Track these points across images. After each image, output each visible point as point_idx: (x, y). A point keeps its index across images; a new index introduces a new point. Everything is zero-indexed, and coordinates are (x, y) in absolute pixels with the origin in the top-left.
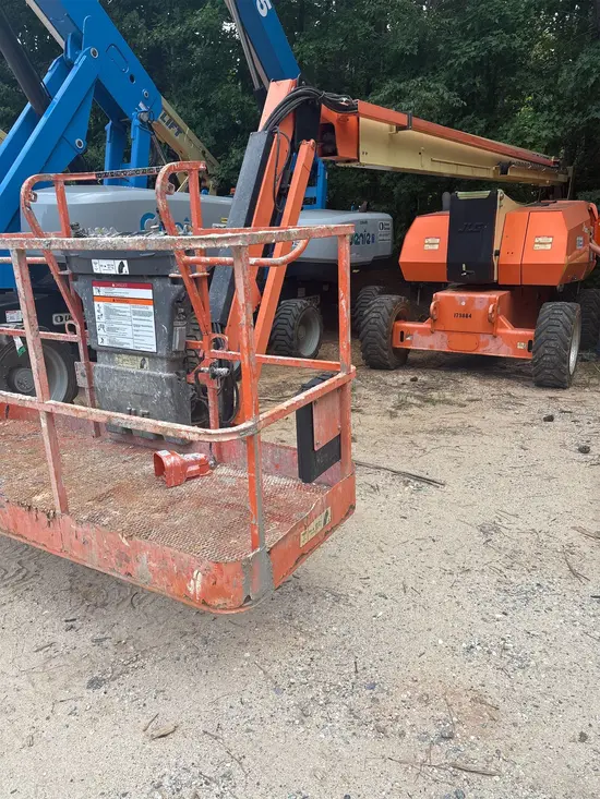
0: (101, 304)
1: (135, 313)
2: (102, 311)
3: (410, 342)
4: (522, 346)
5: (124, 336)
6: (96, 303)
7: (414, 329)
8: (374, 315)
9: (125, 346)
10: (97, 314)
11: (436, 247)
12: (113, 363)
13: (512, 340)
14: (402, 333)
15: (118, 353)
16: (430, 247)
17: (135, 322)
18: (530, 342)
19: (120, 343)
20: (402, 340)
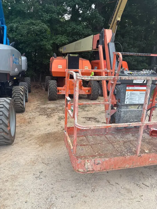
0: (129, 92)
1: (141, 94)
2: (129, 94)
3: (61, 93)
4: (87, 91)
5: (135, 100)
6: (127, 92)
7: (62, 89)
8: (53, 86)
9: (135, 103)
10: (126, 95)
11: (61, 68)
12: (128, 109)
13: (85, 90)
14: (58, 90)
15: (130, 105)
16: (60, 68)
17: (140, 96)
18: (89, 90)
19: (133, 103)
20: (58, 92)
